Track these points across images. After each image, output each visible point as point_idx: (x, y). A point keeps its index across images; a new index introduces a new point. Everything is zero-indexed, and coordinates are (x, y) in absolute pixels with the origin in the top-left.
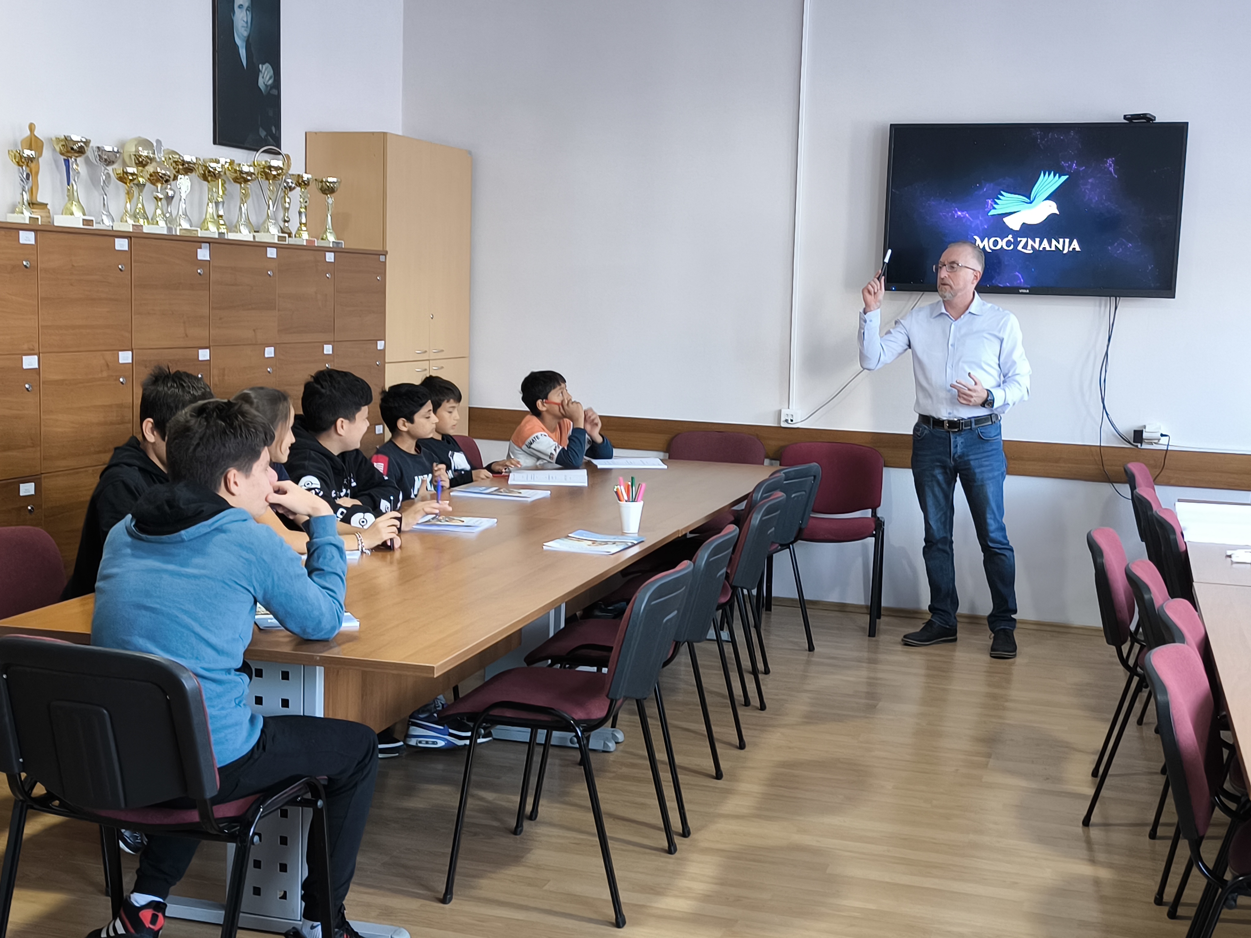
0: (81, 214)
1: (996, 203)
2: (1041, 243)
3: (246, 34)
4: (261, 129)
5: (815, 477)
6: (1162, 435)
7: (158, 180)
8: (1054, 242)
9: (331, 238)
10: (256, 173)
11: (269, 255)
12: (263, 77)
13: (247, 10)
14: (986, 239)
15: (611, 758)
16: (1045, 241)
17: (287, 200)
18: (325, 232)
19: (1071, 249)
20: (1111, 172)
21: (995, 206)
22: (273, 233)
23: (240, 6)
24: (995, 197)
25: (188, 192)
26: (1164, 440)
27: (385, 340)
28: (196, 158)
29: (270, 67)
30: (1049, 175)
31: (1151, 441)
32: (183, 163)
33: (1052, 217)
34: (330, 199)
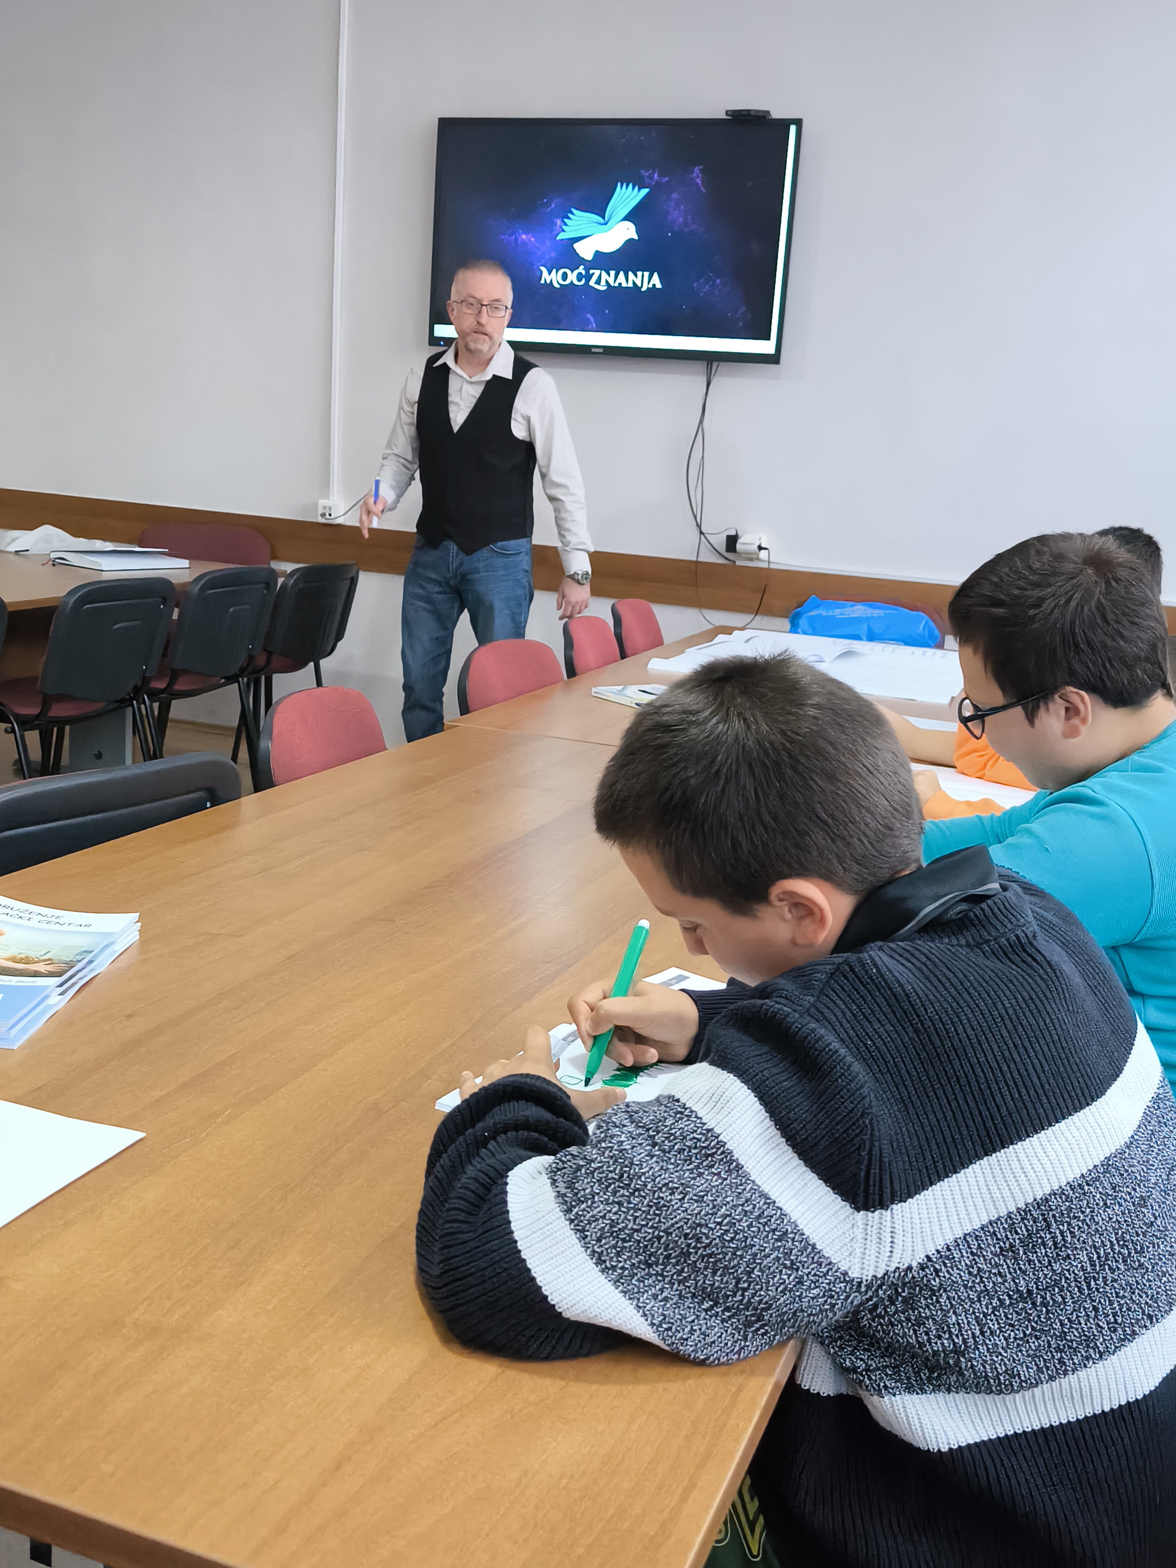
1: (566, 224)
2: (616, 277)
6: (760, 548)
8: (631, 276)
14: (554, 271)
16: (621, 275)
19: (651, 286)
20: (697, 184)
21: (564, 227)
26: (763, 554)
30: (627, 187)
31: (749, 556)
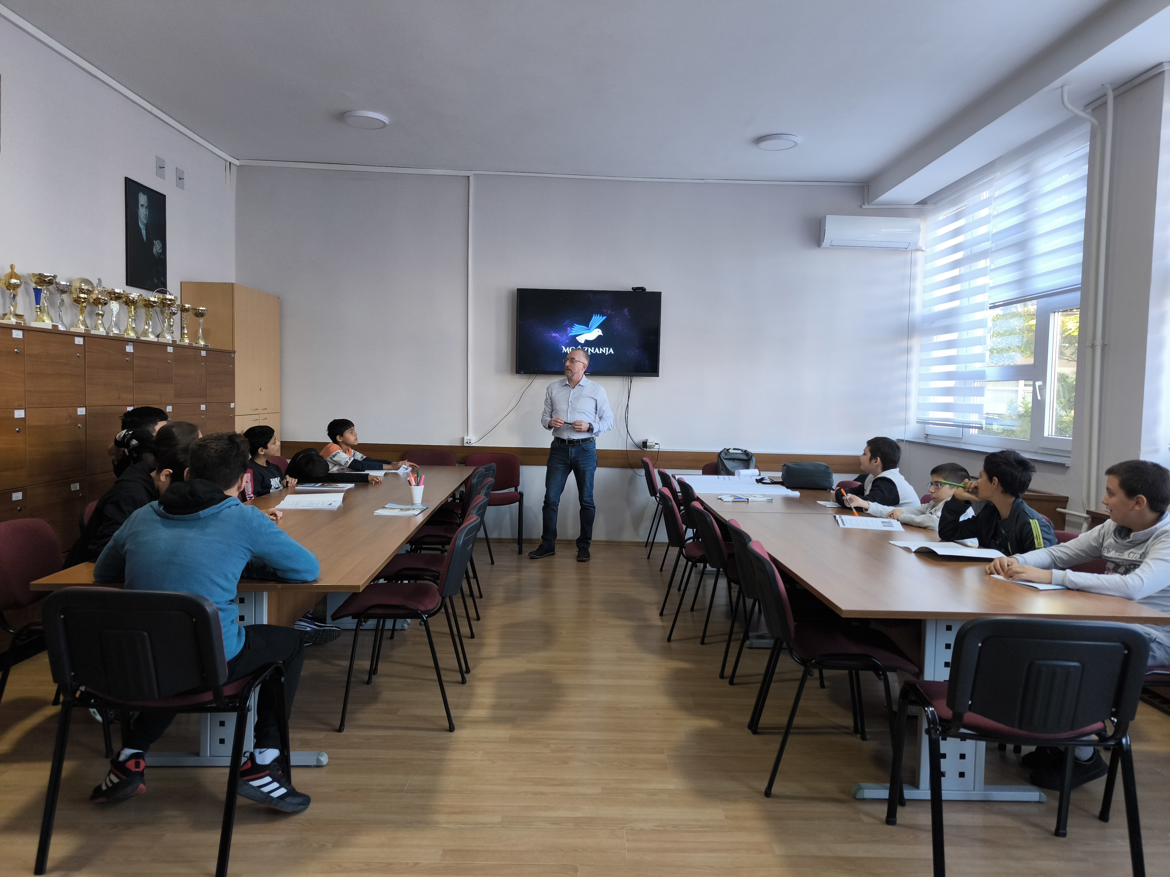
0: (51, 322)
1: (572, 330)
2: (595, 350)
3: (145, 222)
4: (155, 278)
5: (493, 470)
6: (656, 444)
7: (100, 303)
8: (601, 349)
9: (202, 343)
10: (159, 302)
11: (168, 351)
12: (156, 248)
13: (146, 208)
14: (568, 347)
15: (406, 633)
16: (597, 349)
17: (172, 320)
18: (198, 339)
19: (609, 353)
20: (627, 315)
21: (571, 331)
22: (168, 338)
23: (142, 205)
24: (572, 326)
25: (117, 311)
26: (657, 446)
27: (234, 402)
28: (123, 291)
29: (160, 242)
30: (597, 316)
31: (650, 447)
32: (115, 293)
33: (599, 336)
34: (201, 320)
